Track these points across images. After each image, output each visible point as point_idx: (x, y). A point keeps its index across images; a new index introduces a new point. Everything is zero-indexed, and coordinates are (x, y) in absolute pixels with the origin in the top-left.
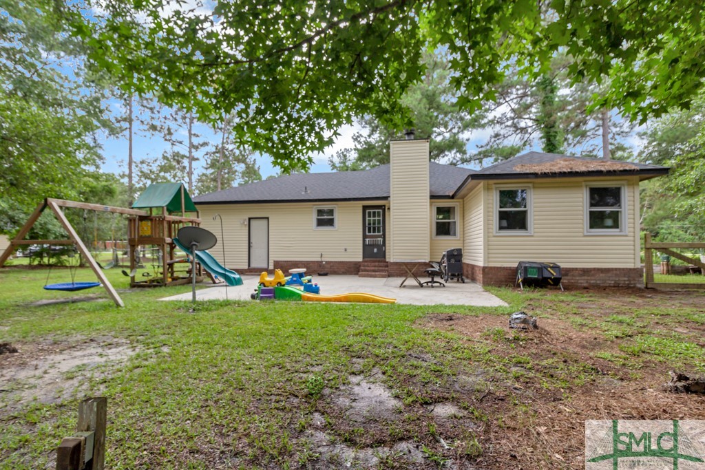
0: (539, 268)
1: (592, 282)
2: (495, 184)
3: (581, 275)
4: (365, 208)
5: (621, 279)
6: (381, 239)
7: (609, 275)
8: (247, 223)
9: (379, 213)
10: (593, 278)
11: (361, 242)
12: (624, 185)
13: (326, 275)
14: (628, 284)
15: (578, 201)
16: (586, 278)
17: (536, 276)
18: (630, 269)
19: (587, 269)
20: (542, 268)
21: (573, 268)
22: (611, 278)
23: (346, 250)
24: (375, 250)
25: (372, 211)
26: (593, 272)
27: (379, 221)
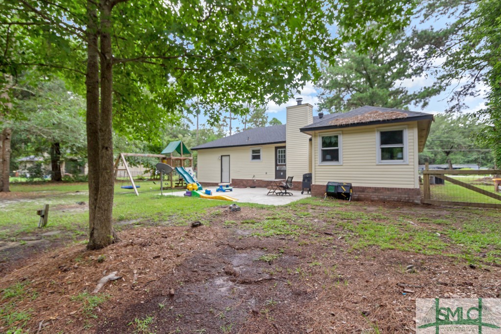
0: (335, 186)
1: (381, 197)
2: (319, 133)
3: (373, 192)
4: (276, 148)
5: (402, 196)
6: (284, 167)
7: (394, 192)
8: (220, 158)
10: (382, 194)
11: (274, 168)
12: (405, 128)
13: (254, 187)
14: (408, 200)
15: (372, 141)
16: (376, 194)
17: (333, 191)
18: (410, 189)
19: (378, 188)
20: (338, 186)
21: (368, 187)
22: (395, 195)
23: (266, 173)
24: (282, 174)
25: (280, 150)
26: (381, 190)
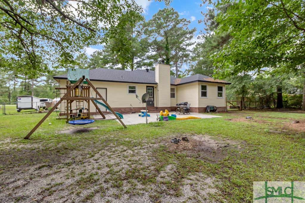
0: (213, 107)
2: (200, 83)
4: (147, 86)
6: (153, 99)
9: (151, 89)
12: (223, 86)
18: (224, 107)
23: (140, 103)
24: (151, 103)
27: (151, 92)
